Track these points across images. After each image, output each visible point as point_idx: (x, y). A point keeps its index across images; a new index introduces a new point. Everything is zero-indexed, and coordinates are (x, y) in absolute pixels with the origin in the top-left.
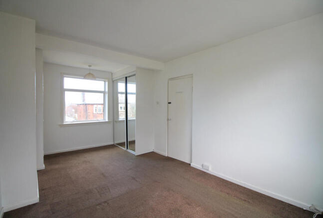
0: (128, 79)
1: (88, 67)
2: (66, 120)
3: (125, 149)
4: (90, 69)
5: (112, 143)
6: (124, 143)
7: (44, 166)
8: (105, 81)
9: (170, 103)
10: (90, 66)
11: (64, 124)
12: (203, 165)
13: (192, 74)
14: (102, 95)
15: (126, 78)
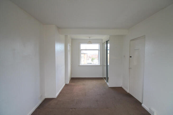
0: (108, 42)
1: (89, 38)
2: (82, 63)
3: (106, 81)
4: (90, 39)
5: (102, 77)
6: (106, 78)
7: (69, 82)
8: (99, 44)
9: (131, 57)
10: (90, 38)
11: (80, 65)
12: (150, 109)
13: (145, 36)
14: (98, 51)
15: (107, 42)
